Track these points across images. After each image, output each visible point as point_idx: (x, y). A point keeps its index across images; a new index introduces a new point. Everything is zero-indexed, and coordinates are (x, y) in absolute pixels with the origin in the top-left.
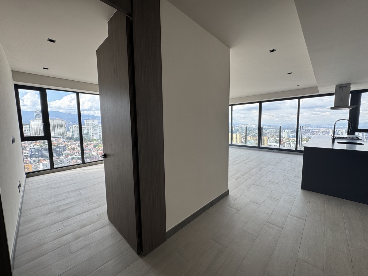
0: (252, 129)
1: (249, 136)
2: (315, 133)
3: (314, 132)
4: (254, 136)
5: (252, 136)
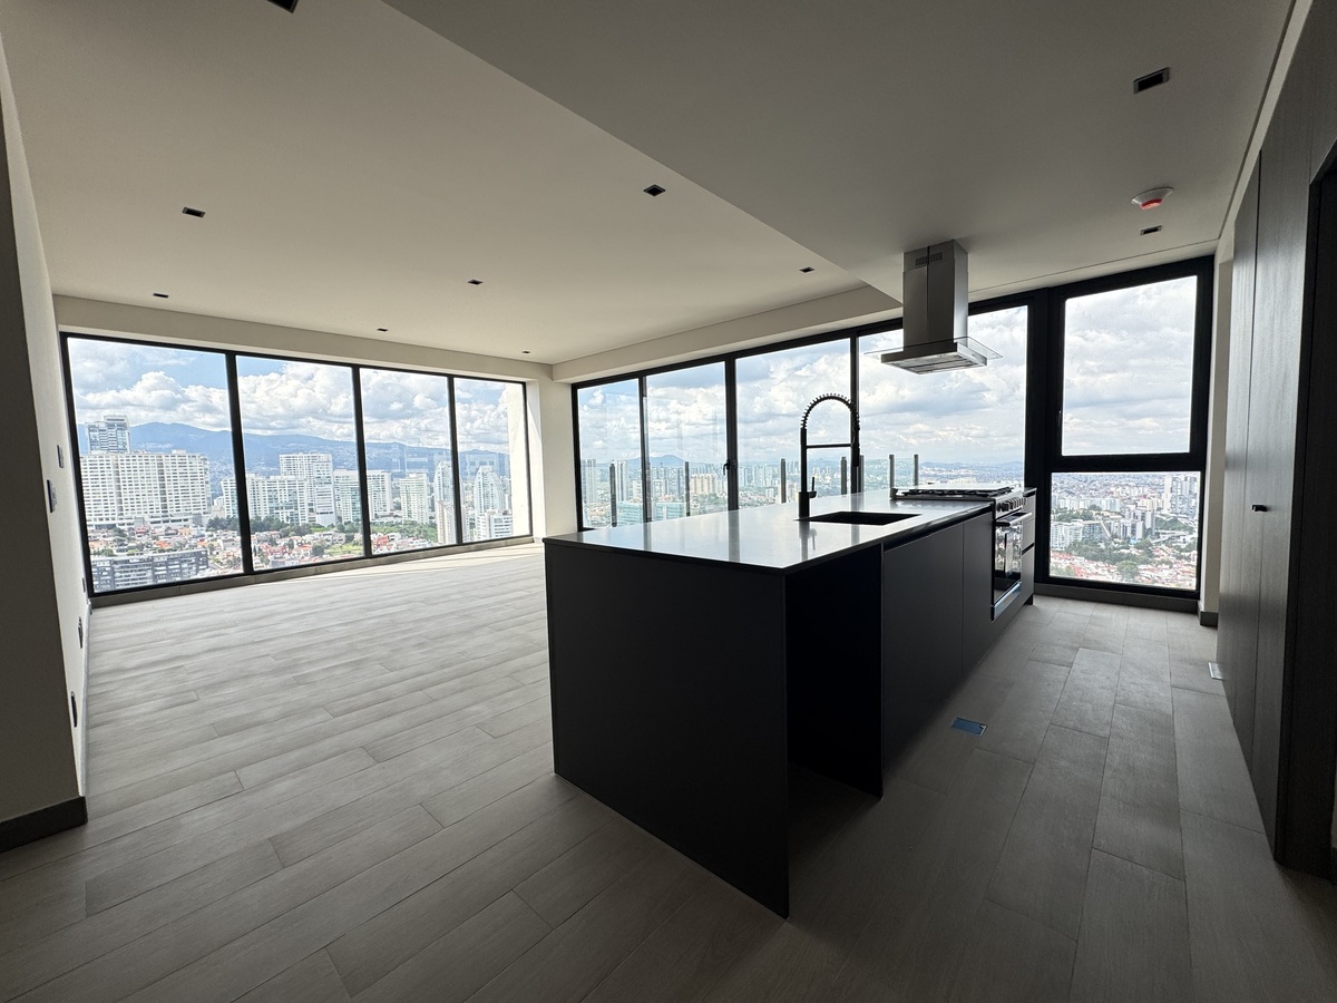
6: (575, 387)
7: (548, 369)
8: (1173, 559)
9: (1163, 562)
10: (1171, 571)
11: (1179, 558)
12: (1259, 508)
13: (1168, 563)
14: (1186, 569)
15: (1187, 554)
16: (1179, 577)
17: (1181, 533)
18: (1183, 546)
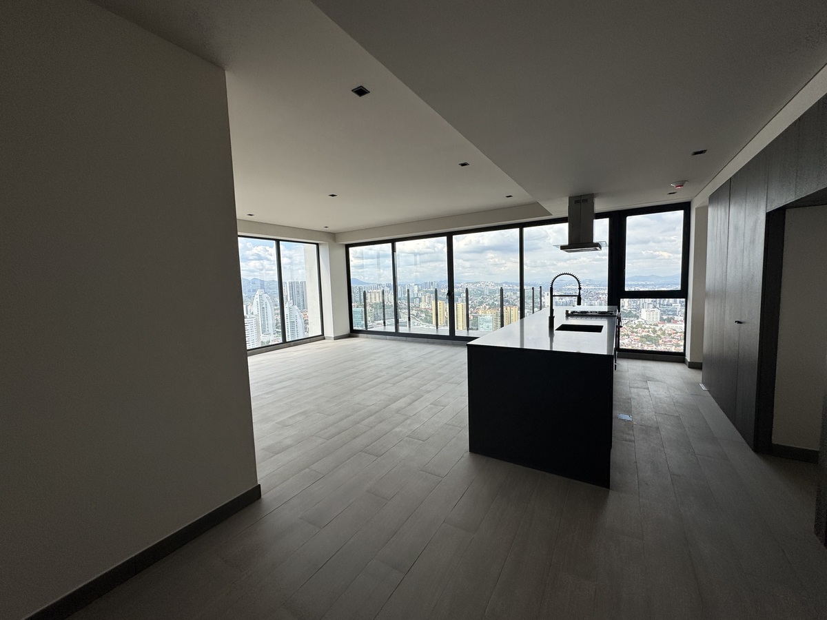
0: (487, 292)
1: (481, 307)
2: (600, 296)
3: (599, 293)
4: (492, 306)
5: (488, 307)
6: (347, 247)
7: (333, 236)
8: (630, 333)
9: (625, 335)
10: (629, 340)
11: (633, 332)
12: (739, 322)
13: (628, 335)
14: (636, 338)
15: (636, 330)
16: (633, 342)
17: (633, 319)
18: (634, 326)
